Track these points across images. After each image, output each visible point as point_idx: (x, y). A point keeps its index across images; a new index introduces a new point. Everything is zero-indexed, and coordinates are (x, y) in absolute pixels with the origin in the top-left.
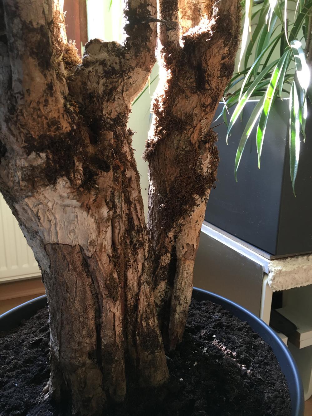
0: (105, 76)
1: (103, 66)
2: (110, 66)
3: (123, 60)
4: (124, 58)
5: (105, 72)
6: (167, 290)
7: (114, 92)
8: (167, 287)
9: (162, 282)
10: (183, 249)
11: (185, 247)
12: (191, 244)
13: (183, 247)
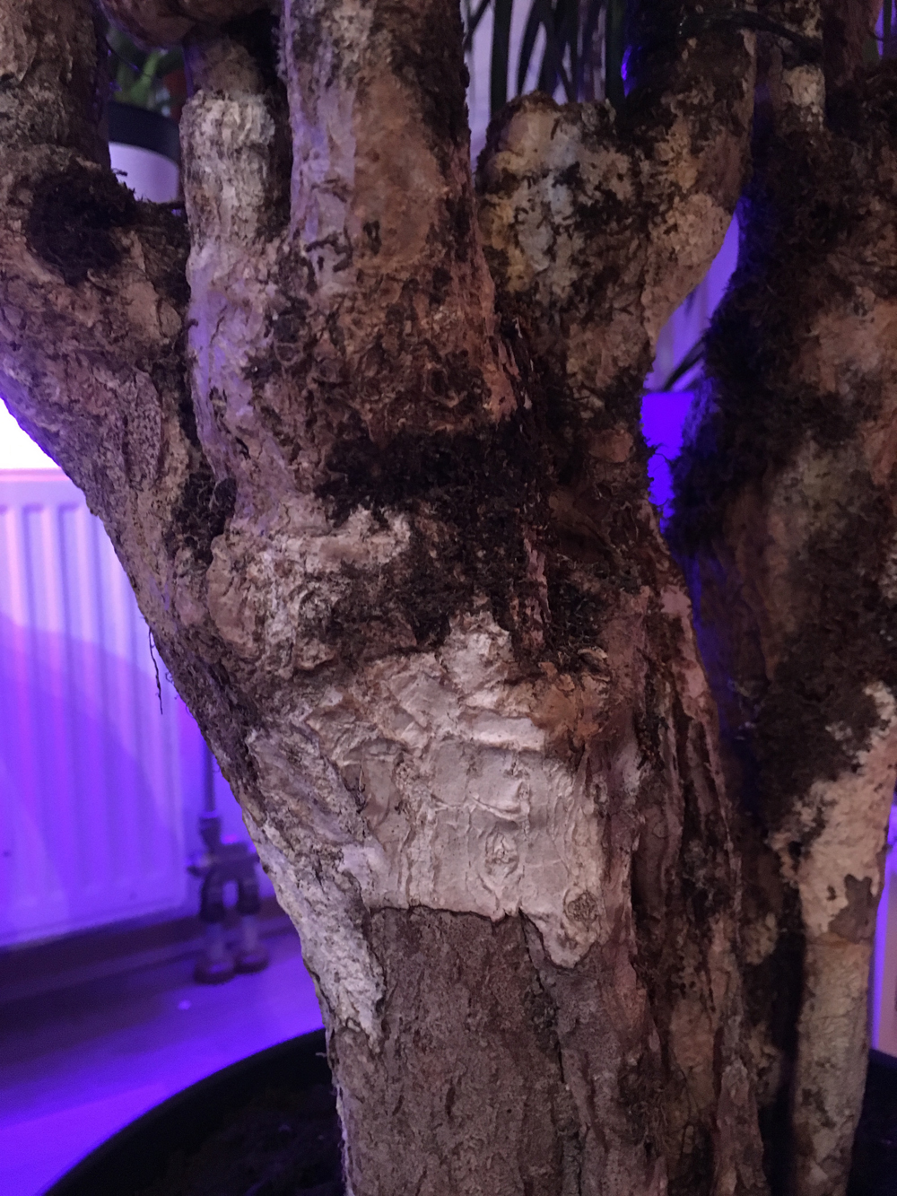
0: (578, 226)
1: (569, 188)
2: (597, 188)
3: (647, 162)
4: (650, 155)
5: (579, 209)
7: (610, 285)
8: (767, 1051)
10: (833, 897)
11: (841, 891)
12: (860, 877)
13: (831, 890)
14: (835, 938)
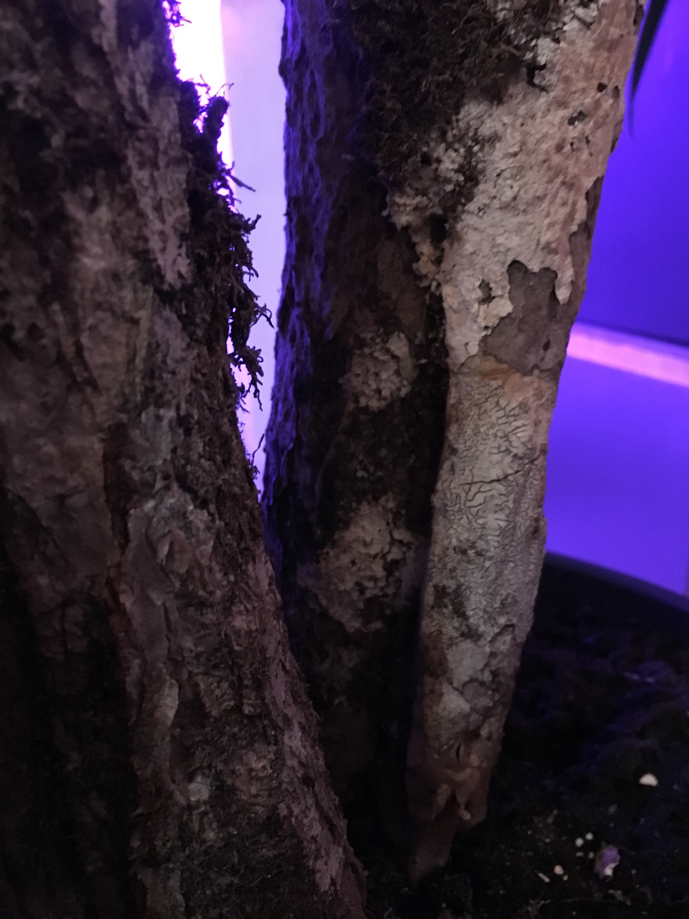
6: (395, 554)
8: (397, 535)
9: (365, 508)
10: (488, 299)
11: (501, 287)
12: (535, 266)
13: (485, 286)
14: (490, 364)
